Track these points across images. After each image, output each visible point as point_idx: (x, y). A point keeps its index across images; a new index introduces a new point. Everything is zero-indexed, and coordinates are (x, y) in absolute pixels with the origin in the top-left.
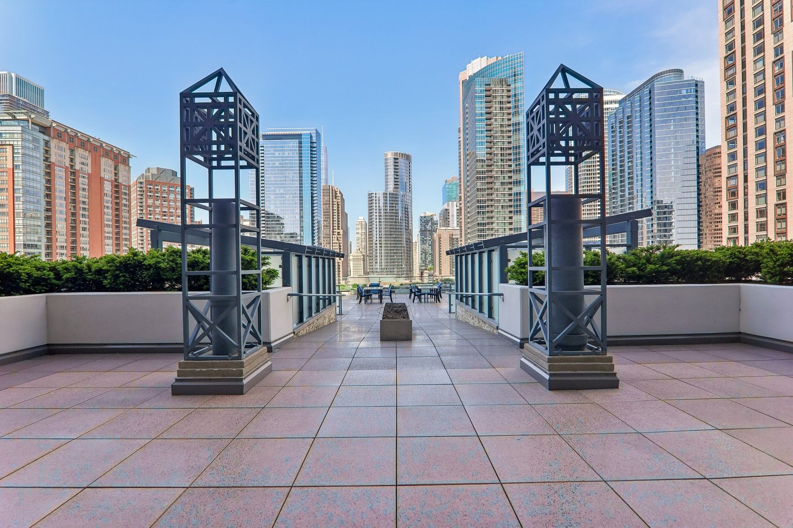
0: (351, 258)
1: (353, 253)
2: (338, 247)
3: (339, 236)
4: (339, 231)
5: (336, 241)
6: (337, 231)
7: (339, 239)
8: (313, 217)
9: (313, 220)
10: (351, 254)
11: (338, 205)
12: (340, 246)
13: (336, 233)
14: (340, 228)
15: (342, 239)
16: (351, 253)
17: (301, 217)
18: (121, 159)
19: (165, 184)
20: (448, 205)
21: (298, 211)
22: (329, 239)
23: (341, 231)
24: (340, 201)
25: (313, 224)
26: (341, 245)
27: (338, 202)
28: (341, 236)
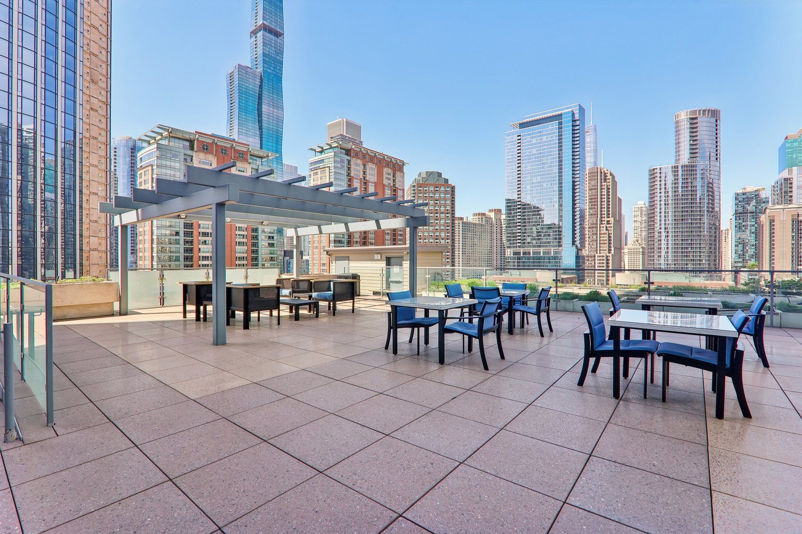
0: (626, 251)
1: (629, 246)
2: (607, 239)
3: (609, 225)
4: (608, 219)
5: (605, 232)
6: (606, 219)
7: (609, 229)
8: (574, 204)
9: (574, 208)
10: (625, 247)
11: (608, 189)
12: (610, 237)
13: (606, 222)
14: (611, 216)
15: (612, 228)
16: (626, 245)
17: (560, 205)
18: (397, 167)
19: (432, 185)
20: (790, 172)
21: (556, 199)
22: (595, 230)
23: (612, 220)
24: (611, 184)
25: (574, 212)
26: (612, 235)
27: (607, 186)
28: (612, 225)
